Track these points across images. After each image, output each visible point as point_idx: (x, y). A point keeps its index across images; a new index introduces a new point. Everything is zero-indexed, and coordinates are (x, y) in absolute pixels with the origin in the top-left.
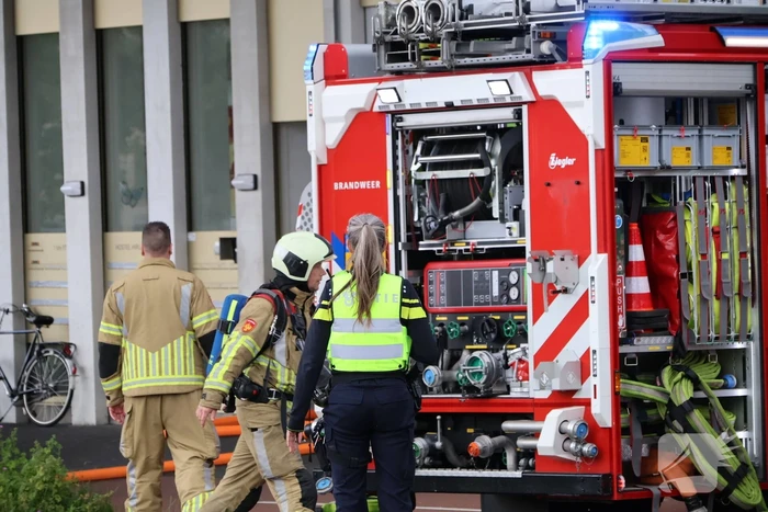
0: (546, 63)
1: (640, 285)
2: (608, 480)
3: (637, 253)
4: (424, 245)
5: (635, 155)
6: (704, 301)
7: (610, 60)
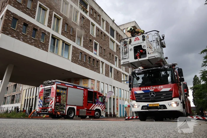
2: (53, 113)
3: (58, 98)
4: (45, 98)
5: (58, 91)
7: (57, 84)
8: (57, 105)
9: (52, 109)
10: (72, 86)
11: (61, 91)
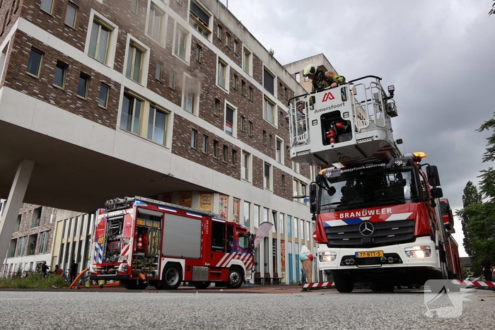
0: (128, 208)
1: (140, 244)
2: (129, 276)
3: (140, 239)
5: (141, 222)
6: (151, 248)
7: (138, 207)
8: (140, 257)
9: (127, 267)
10: (175, 211)
11: (149, 224)
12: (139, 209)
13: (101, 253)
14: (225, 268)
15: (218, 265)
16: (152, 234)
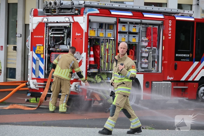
0: (76, 15)
1: (92, 59)
3: (92, 53)
4: (51, 49)
5: (92, 33)
6: (104, 63)
7: (89, 15)
10: (131, 14)
11: (101, 34)
12: (90, 17)
13: (42, 66)
14: (193, 81)
15: (183, 79)
16: (105, 46)
